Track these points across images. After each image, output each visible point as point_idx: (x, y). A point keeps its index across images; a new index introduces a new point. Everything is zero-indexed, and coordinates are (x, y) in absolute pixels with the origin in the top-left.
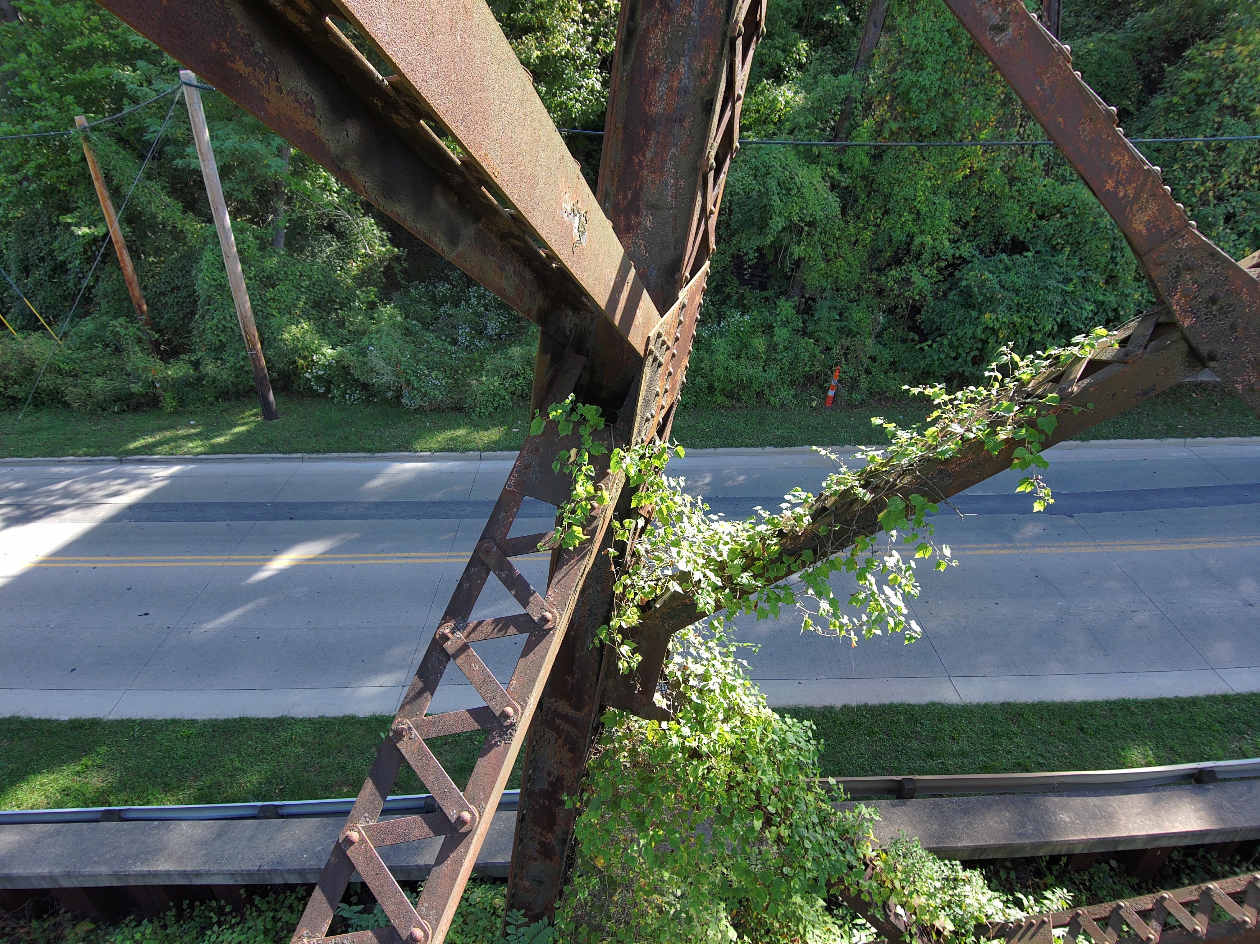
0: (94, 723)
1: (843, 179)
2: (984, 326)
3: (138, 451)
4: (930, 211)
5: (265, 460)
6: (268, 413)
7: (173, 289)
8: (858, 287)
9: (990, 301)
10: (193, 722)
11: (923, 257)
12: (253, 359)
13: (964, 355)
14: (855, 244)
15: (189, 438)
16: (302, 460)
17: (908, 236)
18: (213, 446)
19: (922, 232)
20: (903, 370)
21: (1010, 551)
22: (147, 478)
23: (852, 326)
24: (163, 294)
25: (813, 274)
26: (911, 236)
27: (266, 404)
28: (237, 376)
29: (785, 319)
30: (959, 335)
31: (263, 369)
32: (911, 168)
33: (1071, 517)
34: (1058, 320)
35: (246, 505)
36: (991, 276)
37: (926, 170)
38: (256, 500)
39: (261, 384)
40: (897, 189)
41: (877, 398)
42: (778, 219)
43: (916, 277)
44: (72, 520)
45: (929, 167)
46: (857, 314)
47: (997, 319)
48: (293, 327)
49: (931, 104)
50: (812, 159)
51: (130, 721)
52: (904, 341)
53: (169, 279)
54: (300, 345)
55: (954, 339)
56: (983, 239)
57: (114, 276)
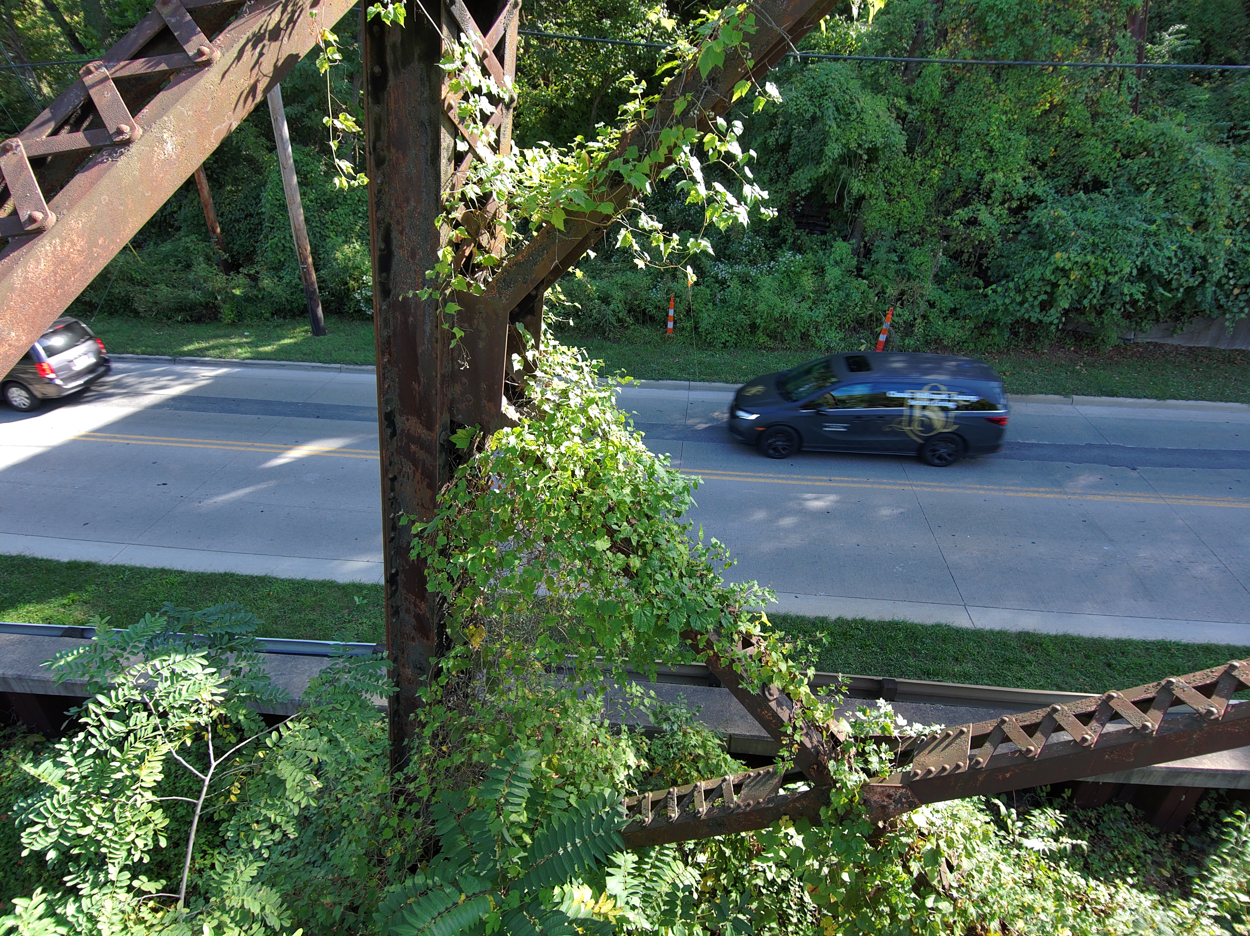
0: (89, 565)
1: (910, 111)
2: (1054, 266)
3: (190, 353)
4: (1004, 148)
5: (306, 369)
6: (318, 330)
7: (247, 216)
8: (922, 231)
9: (1063, 241)
10: (181, 572)
11: (993, 195)
12: (305, 273)
13: (1031, 299)
14: (921, 184)
15: (240, 345)
16: (340, 370)
17: (978, 174)
18: (260, 353)
19: (994, 170)
20: (965, 318)
21: (1057, 496)
22: (194, 377)
23: (912, 269)
24: (238, 221)
25: (874, 214)
26: (981, 175)
27: (315, 321)
28: (292, 294)
29: (838, 259)
30: (1027, 277)
31: (312, 284)
32: (985, 101)
33: (1135, 469)
34: (1138, 263)
35: (280, 403)
36: (1064, 213)
37: (1001, 103)
38: (289, 400)
39: (311, 299)
40: (968, 123)
41: (933, 346)
42: (834, 145)
43: (984, 216)
44: (118, 405)
45: (1005, 100)
46: (918, 256)
47: (1069, 259)
48: (346, 246)
49: (1010, 30)
50: (877, 89)
51: (124, 566)
52: (967, 288)
53: (243, 207)
54: (350, 264)
55: (1021, 282)
56: (1062, 181)
57: (195, 203)
